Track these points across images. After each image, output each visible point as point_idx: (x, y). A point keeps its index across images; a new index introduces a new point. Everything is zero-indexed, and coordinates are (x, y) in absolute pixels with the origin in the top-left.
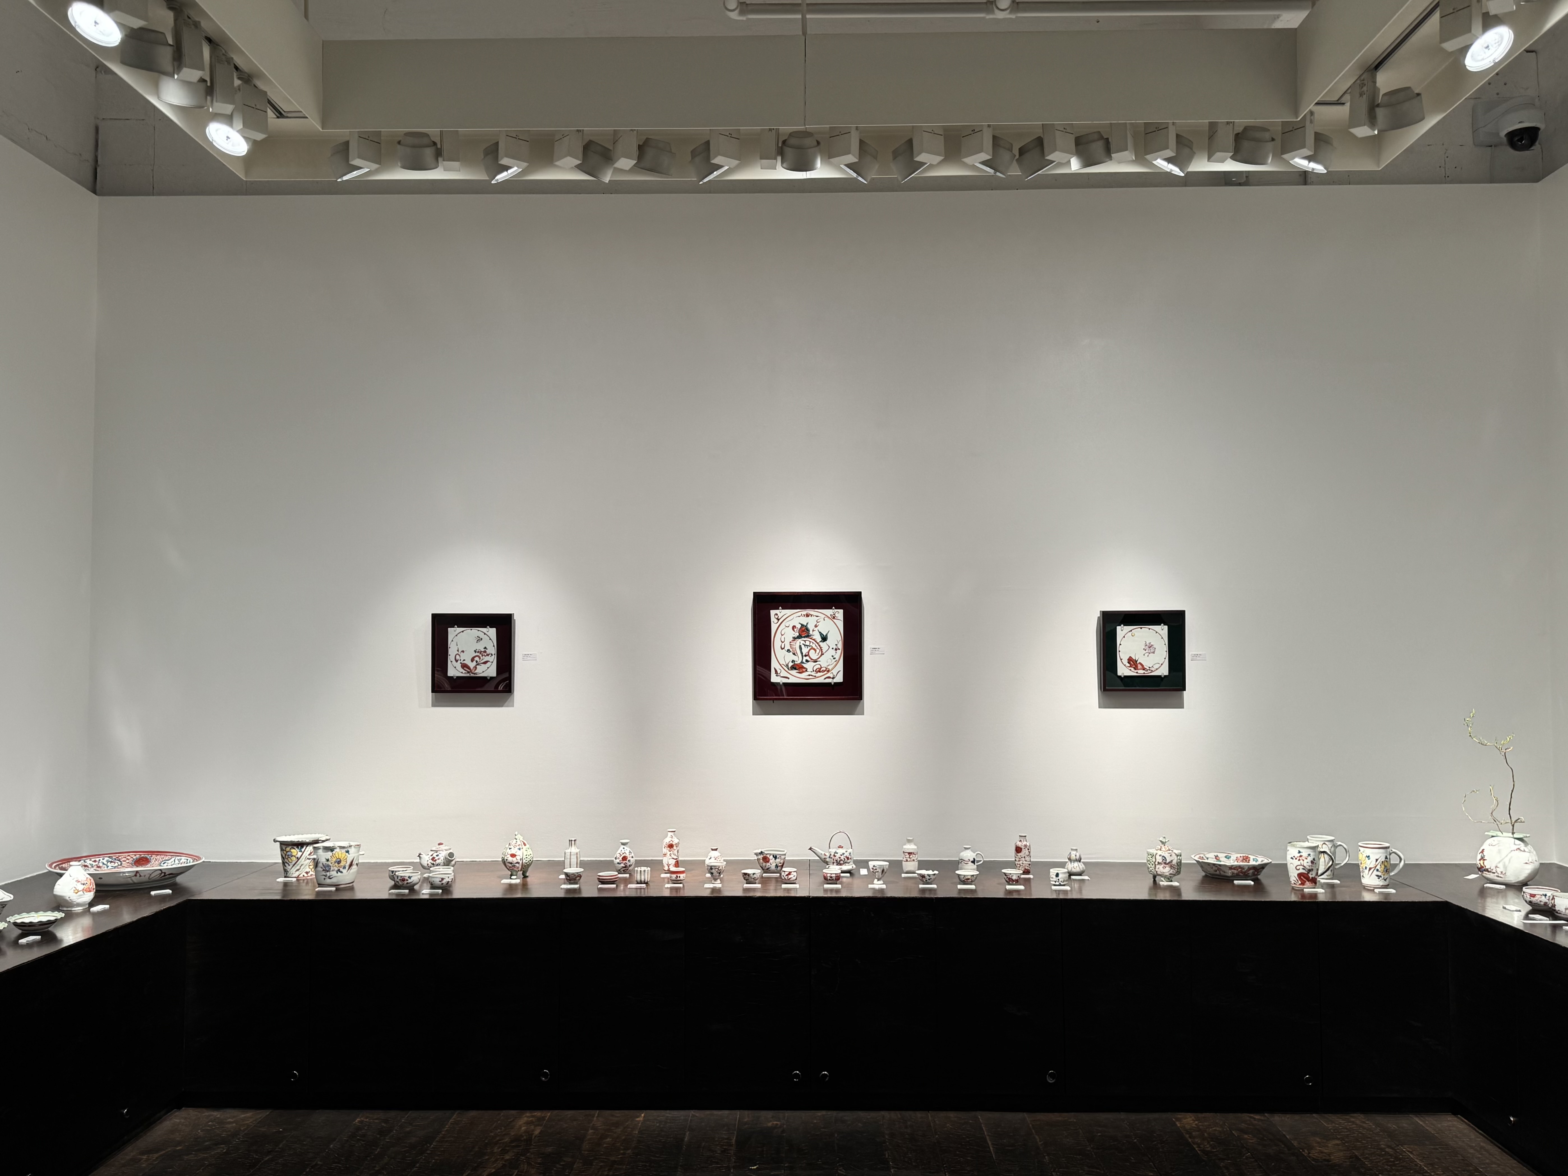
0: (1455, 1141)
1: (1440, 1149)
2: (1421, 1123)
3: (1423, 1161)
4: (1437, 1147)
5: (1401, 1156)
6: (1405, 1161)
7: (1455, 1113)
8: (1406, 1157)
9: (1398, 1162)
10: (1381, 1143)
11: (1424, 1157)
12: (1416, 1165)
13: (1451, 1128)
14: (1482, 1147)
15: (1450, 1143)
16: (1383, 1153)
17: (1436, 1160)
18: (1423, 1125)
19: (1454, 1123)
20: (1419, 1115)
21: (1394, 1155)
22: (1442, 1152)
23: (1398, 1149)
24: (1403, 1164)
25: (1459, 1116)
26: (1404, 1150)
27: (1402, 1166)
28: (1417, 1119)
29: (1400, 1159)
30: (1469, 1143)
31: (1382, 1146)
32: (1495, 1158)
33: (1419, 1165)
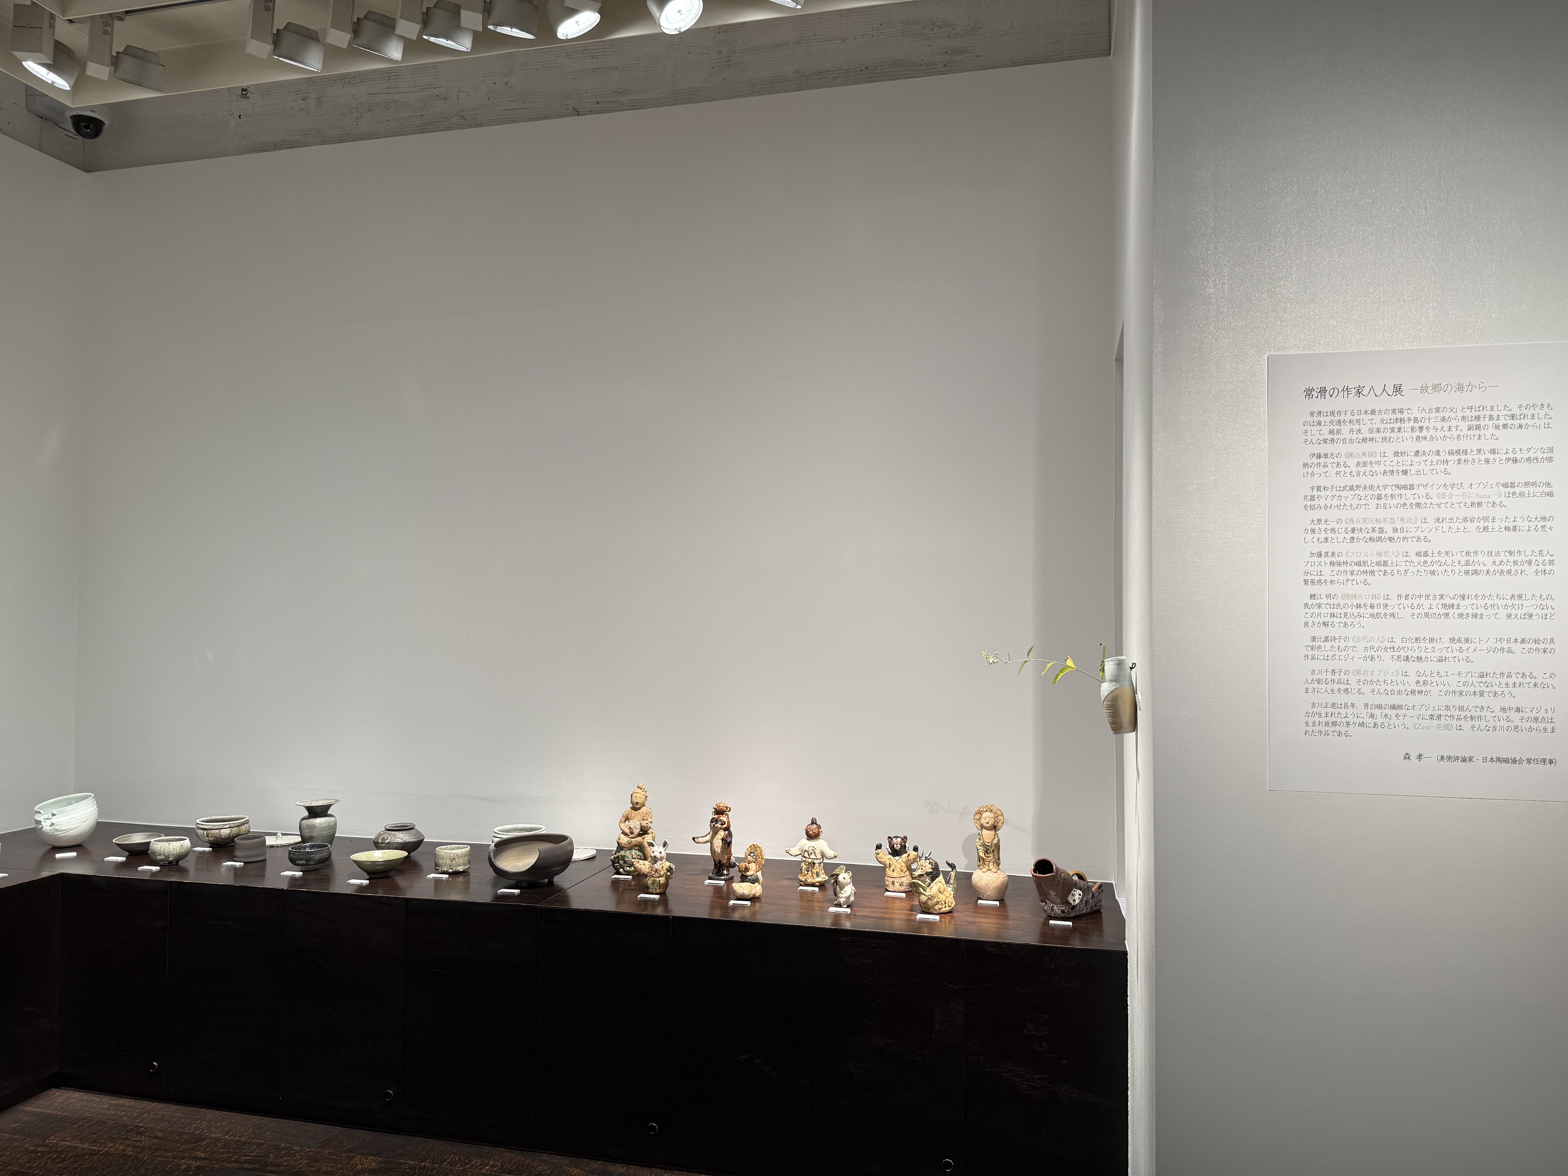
0: (88, 1111)
1: (85, 1125)
2: (38, 1110)
3: (84, 1143)
4: (80, 1123)
5: (59, 1149)
6: (69, 1151)
7: (58, 1086)
8: (65, 1147)
9: (63, 1156)
10: (26, 1146)
11: (81, 1139)
12: (83, 1149)
13: (70, 1101)
14: (117, 1105)
15: (85, 1115)
16: (39, 1154)
17: (94, 1136)
18: (42, 1111)
19: (66, 1095)
20: (25, 1103)
21: (52, 1150)
22: (90, 1127)
23: (50, 1143)
24: (70, 1155)
25: (62, 1088)
26: (55, 1141)
27: (71, 1158)
28: (28, 1109)
29: (62, 1152)
30: (101, 1106)
31: (30, 1148)
32: (138, 1108)
33: (86, 1148)
